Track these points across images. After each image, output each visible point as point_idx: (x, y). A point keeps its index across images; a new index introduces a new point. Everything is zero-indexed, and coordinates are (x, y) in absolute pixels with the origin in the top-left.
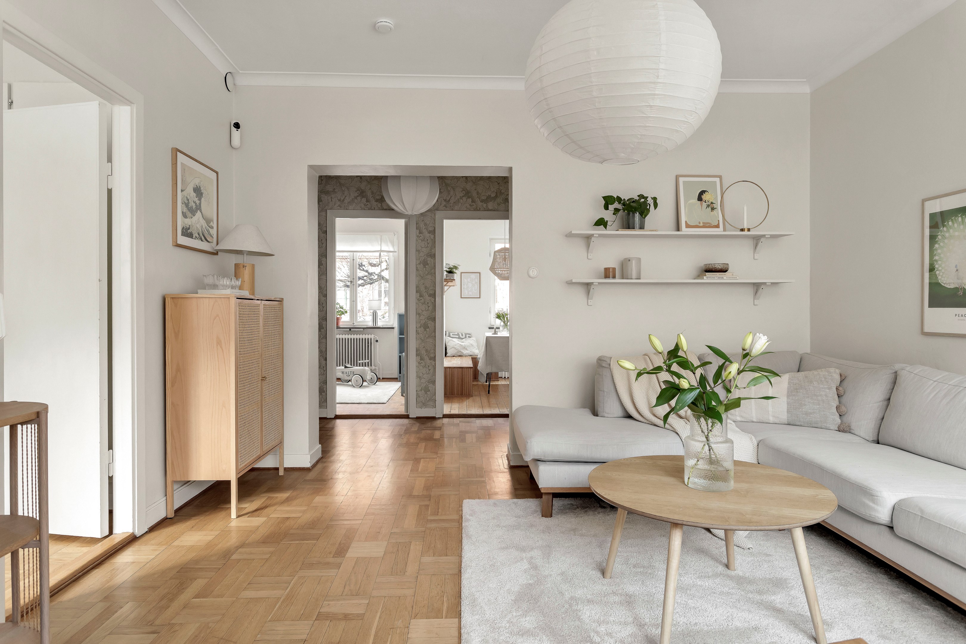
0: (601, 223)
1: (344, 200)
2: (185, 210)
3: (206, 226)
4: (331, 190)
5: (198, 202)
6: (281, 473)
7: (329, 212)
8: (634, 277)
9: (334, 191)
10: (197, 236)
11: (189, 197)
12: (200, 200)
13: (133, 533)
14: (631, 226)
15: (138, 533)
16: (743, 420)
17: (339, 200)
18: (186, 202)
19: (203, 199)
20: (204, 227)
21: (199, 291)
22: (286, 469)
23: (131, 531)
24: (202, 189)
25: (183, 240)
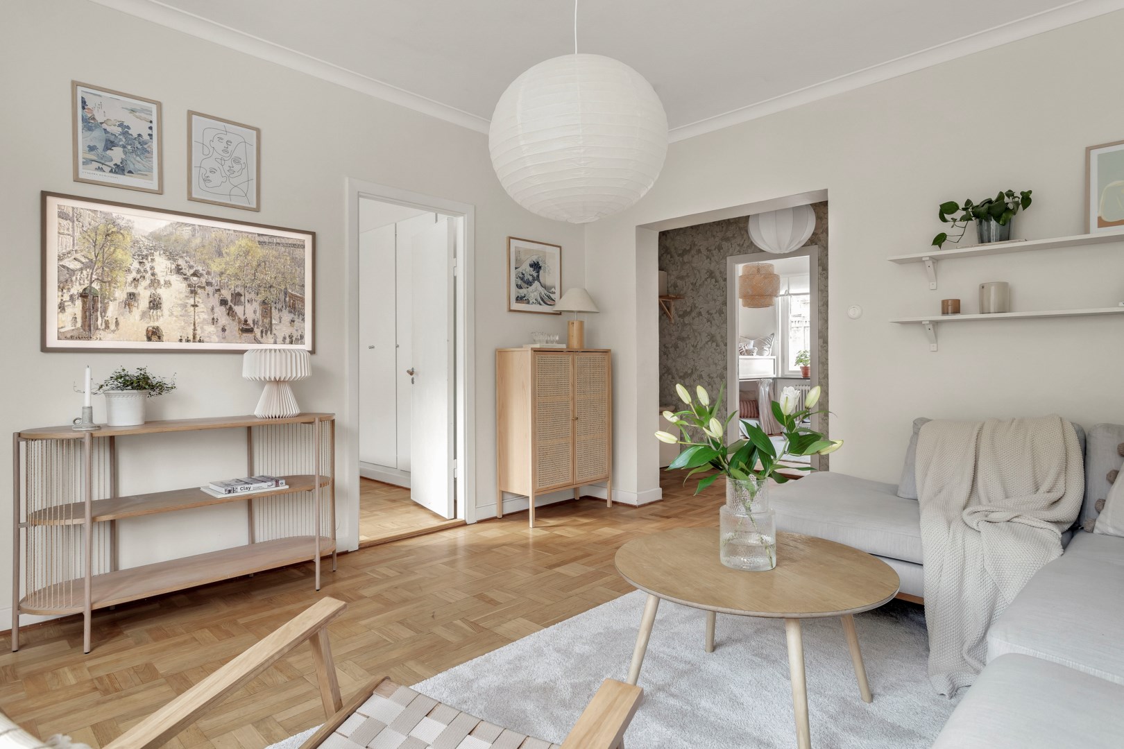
0: (940, 240)
1: (743, 245)
2: (520, 282)
3: (546, 292)
4: (731, 236)
5: (535, 275)
6: (609, 505)
7: (728, 258)
8: (992, 310)
9: (734, 237)
10: (535, 301)
11: (524, 272)
12: (538, 272)
13: (465, 521)
14: (985, 237)
15: (468, 522)
16: (1119, 534)
17: (739, 245)
18: (521, 276)
19: (541, 272)
20: (543, 293)
21: (524, 346)
22: (614, 503)
23: (464, 519)
24: (540, 263)
25: (516, 306)
